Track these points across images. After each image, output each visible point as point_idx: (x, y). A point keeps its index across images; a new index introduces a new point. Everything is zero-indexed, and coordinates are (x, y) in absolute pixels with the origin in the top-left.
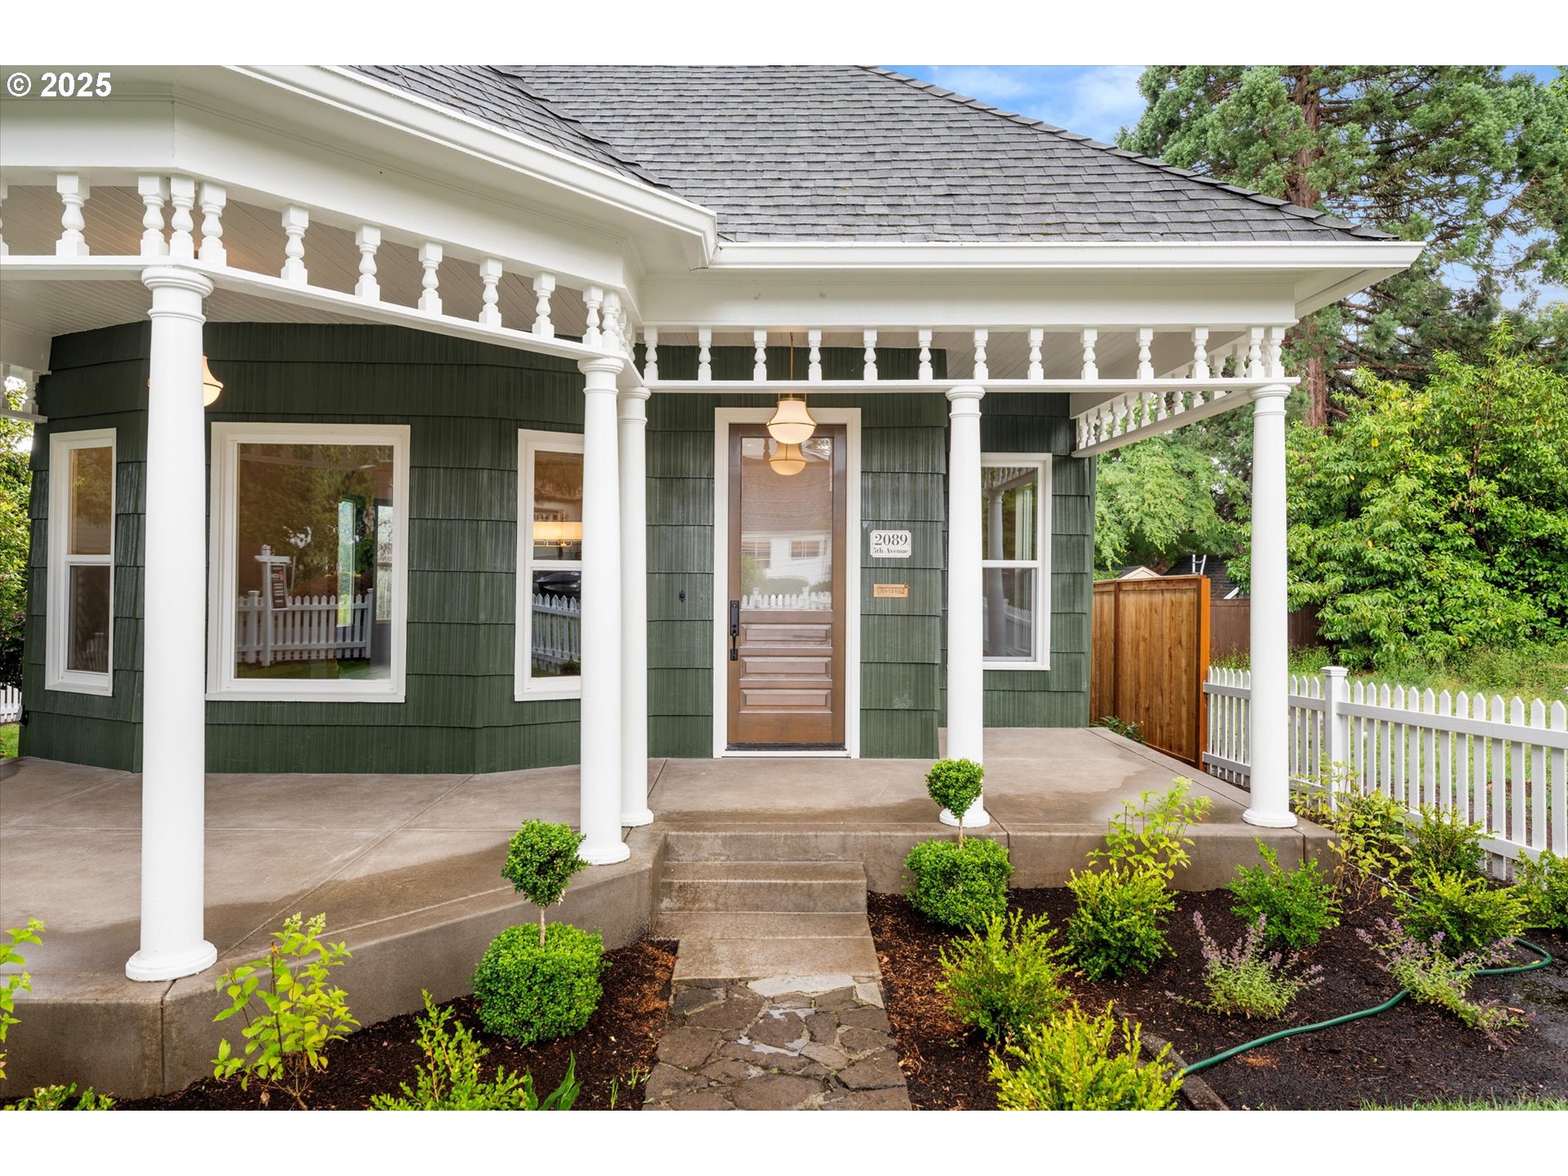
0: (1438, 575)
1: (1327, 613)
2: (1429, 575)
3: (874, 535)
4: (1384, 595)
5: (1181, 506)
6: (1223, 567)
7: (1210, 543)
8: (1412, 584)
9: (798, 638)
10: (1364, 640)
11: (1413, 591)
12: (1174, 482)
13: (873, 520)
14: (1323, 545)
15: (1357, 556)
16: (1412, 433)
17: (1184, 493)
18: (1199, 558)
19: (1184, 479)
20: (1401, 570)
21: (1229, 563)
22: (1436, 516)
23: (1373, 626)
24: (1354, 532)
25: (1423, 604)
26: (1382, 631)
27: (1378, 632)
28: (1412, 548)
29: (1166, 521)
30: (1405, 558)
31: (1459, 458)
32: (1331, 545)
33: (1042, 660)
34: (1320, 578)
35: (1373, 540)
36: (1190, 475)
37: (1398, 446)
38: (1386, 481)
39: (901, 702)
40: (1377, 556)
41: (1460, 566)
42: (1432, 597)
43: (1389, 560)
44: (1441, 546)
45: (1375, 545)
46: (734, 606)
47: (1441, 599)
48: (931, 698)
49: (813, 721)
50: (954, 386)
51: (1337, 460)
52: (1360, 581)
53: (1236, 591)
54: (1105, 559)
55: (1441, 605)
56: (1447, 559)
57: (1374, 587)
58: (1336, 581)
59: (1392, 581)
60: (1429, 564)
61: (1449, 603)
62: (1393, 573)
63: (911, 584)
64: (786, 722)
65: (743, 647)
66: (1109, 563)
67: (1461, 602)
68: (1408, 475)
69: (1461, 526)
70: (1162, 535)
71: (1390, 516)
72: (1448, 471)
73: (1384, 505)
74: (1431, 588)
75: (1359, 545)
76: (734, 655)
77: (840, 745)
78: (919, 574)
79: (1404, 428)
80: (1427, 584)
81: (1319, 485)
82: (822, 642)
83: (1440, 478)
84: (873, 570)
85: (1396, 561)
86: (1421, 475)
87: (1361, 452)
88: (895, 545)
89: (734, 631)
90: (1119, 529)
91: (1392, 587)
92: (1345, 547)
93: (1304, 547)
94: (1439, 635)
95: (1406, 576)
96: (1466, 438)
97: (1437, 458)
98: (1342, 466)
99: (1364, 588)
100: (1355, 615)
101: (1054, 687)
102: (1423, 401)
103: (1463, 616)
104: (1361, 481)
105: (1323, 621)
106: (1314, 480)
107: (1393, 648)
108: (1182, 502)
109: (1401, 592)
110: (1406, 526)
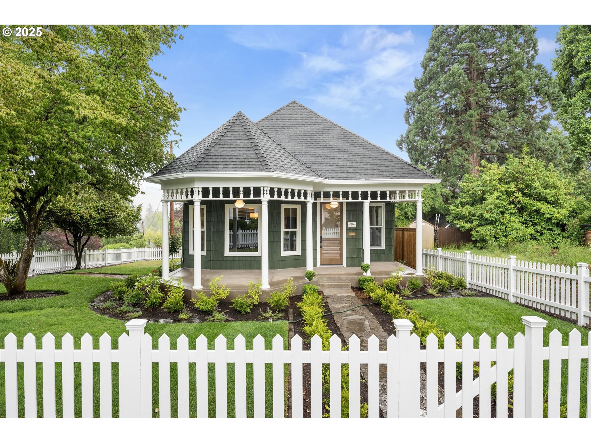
0: (505, 221)
1: (473, 232)
2: (502, 221)
3: (349, 223)
4: (489, 227)
5: (432, 200)
6: (445, 218)
7: (441, 210)
8: (498, 223)
9: (334, 243)
10: (483, 240)
11: (498, 226)
12: (430, 193)
13: (348, 220)
14: (473, 212)
15: (482, 215)
16: (499, 179)
17: (432, 196)
18: (438, 215)
19: (433, 191)
20: (494, 219)
21: (447, 217)
22: (505, 203)
23: (485, 236)
24: (481, 209)
25: (501, 229)
26: (488, 238)
27: (486, 238)
28: (498, 213)
29: (427, 205)
30: (496, 216)
31: (514, 186)
32: (475, 212)
33: (383, 247)
34: (472, 222)
35: (487, 211)
36: (435, 190)
37: (494, 183)
38: (491, 193)
39: (354, 256)
40: (487, 215)
41: (512, 218)
42: (503, 227)
43: (490, 217)
44: (507, 212)
45: (487, 212)
46: (321, 237)
47: (506, 228)
48: (360, 255)
49: (337, 260)
50: (365, 201)
51: (478, 186)
52: (483, 223)
53: (449, 225)
54: (409, 216)
55: (506, 230)
56: (508, 217)
57: (487, 224)
58: (475, 223)
59: (492, 223)
60: (503, 218)
61: (508, 229)
62: (492, 220)
63: (356, 232)
64: (331, 260)
65: (323, 245)
66: (410, 217)
67: (511, 229)
68: (497, 191)
69: (513, 206)
70: (426, 209)
71: (491, 204)
72: (510, 190)
73: (489, 201)
74: (503, 225)
75: (482, 212)
76: (321, 247)
77: (342, 265)
78: (358, 231)
79: (496, 177)
80: (502, 224)
81: (473, 193)
82: (339, 244)
83: (507, 192)
84: (349, 230)
85: (493, 217)
86: (501, 192)
87: (484, 184)
88: (353, 225)
89: (321, 242)
90: (413, 207)
91: (492, 225)
92: (478, 213)
93: (467, 212)
94: (504, 238)
95: (496, 221)
96: (516, 180)
97: (507, 186)
98: (479, 188)
99: (485, 225)
100: (480, 233)
101: (386, 253)
102: (502, 168)
103: (512, 233)
104: (484, 193)
105: (472, 235)
106: (471, 192)
107: (491, 242)
108: (432, 198)
109: (495, 226)
110: (497, 206)
